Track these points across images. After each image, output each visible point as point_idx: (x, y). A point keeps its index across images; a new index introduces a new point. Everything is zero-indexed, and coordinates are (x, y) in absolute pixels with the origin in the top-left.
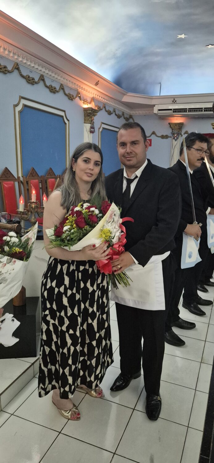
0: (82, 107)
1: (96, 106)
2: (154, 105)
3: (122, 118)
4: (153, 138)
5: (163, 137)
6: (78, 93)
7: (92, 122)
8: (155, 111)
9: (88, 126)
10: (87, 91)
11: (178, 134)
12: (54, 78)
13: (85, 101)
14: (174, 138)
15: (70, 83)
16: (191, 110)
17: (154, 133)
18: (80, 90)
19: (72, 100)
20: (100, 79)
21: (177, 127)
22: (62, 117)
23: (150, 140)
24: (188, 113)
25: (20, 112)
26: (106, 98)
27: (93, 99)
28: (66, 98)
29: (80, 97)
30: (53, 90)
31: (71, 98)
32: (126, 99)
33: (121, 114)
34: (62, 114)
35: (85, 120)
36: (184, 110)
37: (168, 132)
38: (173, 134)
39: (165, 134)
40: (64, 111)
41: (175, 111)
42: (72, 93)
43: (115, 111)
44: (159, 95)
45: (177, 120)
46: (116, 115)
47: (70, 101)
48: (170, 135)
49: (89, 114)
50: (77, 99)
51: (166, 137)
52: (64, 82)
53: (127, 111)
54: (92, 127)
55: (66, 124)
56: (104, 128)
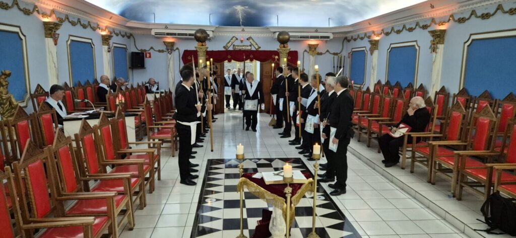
0: (99, 34)
1: (109, 31)
2: (151, 29)
3: (125, 37)
4: (151, 51)
5: (160, 51)
6: (98, 25)
7: (108, 44)
8: (153, 33)
9: (106, 47)
10: (103, 23)
11: (171, 50)
12: (85, 19)
13: (102, 30)
14: (169, 53)
15: (93, 20)
16: (179, 34)
17: (152, 48)
18: (99, 23)
19: (95, 30)
20: (113, 16)
21: (170, 45)
22: (90, 43)
23: (150, 53)
24: (177, 36)
25: (70, 45)
26: (115, 25)
27: (107, 27)
28: (91, 30)
29: (100, 29)
30: (84, 27)
31: (94, 29)
32: (129, 24)
33: (124, 34)
34: (90, 41)
35: (103, 43)
36: (175, 34)
37: (164, 48)
38: (168, 50)
39: (161, 49)
40: (91, 39)
41: (168, 34)
42: (96, 26)
43: (120, 33)
44: (153, 22)
45: (170, 39)
46: (121, 35)
47: (93, 32)
48: (165, 49)
49: (106, 40)
50: (98, 29)
51: (162, 51)
52: (90, 19)
53: (129, 31)
54: (109, 48)
55: (92, 47)
56: (115, 47)
